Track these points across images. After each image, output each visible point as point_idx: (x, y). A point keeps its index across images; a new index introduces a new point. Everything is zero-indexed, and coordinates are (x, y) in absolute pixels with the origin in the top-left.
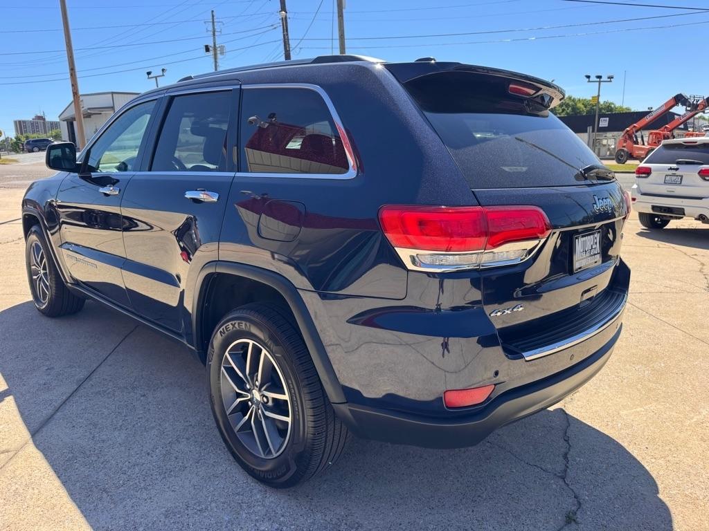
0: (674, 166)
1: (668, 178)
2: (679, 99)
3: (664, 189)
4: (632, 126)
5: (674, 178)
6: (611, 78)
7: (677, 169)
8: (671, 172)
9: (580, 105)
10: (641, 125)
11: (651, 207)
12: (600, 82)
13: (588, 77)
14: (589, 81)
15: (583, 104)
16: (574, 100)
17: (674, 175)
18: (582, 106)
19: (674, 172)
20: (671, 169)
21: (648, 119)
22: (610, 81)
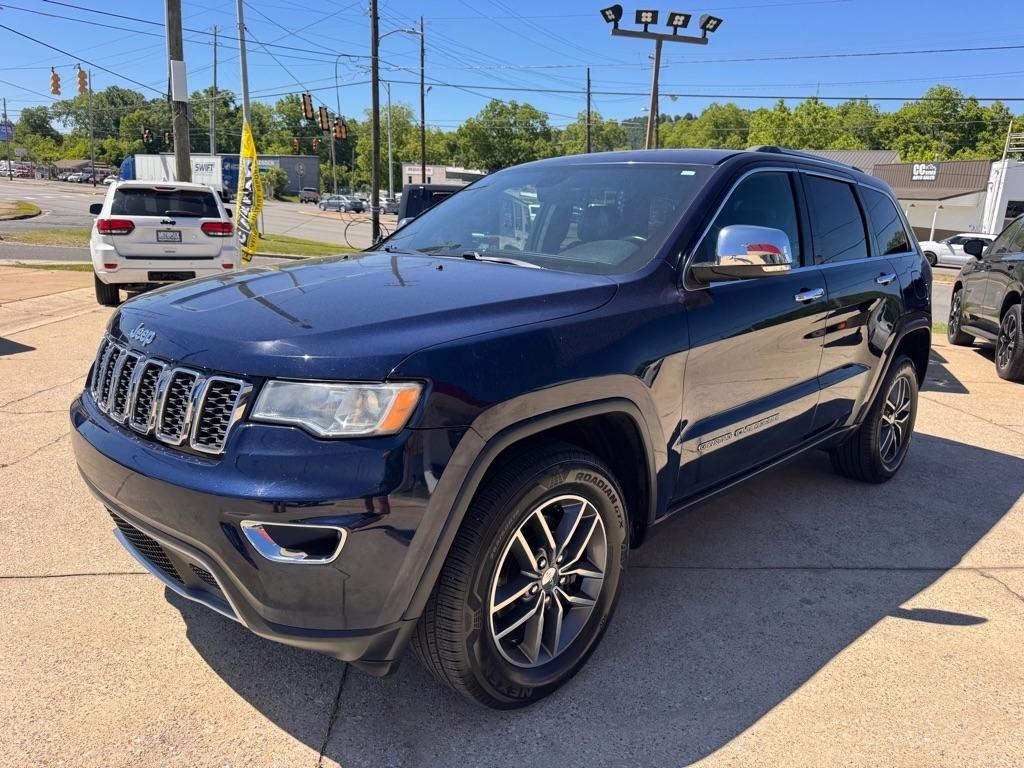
0: (167, 218)
1: (161, 235)
3: (160, 249)
5: (169, 234)
7: (173, 223)
8: (165, 227)
11: (147, 275)
17: (169, 230)
19: (169, 226)
20: (164, 222)
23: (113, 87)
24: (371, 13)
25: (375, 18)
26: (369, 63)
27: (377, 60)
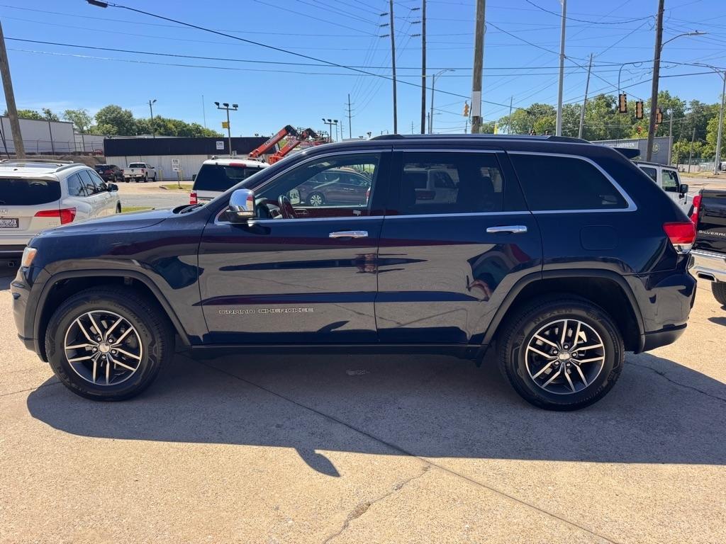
2: (289, 130)
4: (254, 151)
6: (236, 106)
9: (170, 125)
10: (263, 150)
12: (228, 109)
13: (217, 104)
14: (219, 108)
15: (174, 125)
16: (163, 121)
18: (173, 127)
21: (267, 145)
22: (236, 110)
23: (535, 104)
24: (656, 27)
25: (660, 30)
26: (652, 64)
27: (659, 62)
